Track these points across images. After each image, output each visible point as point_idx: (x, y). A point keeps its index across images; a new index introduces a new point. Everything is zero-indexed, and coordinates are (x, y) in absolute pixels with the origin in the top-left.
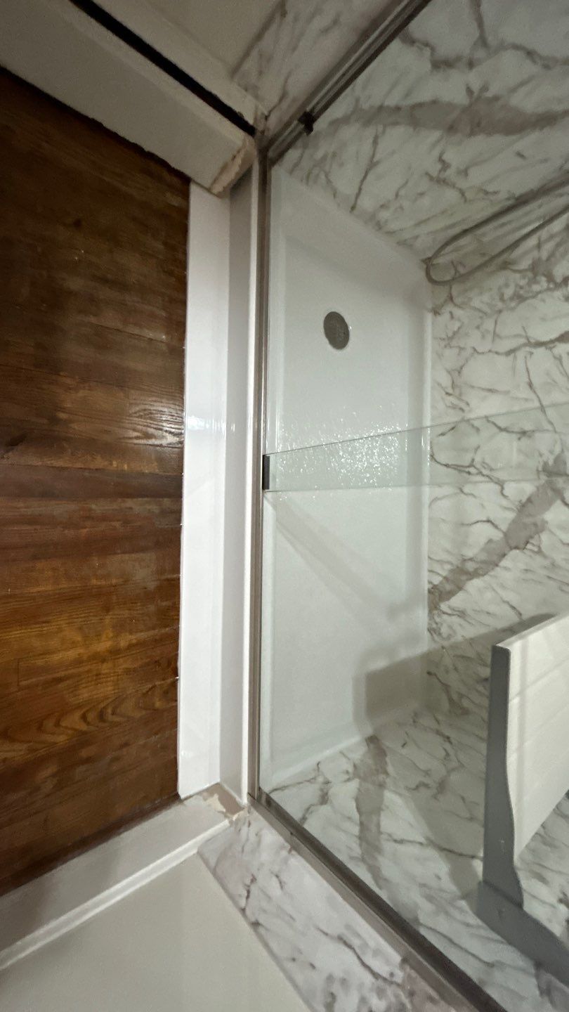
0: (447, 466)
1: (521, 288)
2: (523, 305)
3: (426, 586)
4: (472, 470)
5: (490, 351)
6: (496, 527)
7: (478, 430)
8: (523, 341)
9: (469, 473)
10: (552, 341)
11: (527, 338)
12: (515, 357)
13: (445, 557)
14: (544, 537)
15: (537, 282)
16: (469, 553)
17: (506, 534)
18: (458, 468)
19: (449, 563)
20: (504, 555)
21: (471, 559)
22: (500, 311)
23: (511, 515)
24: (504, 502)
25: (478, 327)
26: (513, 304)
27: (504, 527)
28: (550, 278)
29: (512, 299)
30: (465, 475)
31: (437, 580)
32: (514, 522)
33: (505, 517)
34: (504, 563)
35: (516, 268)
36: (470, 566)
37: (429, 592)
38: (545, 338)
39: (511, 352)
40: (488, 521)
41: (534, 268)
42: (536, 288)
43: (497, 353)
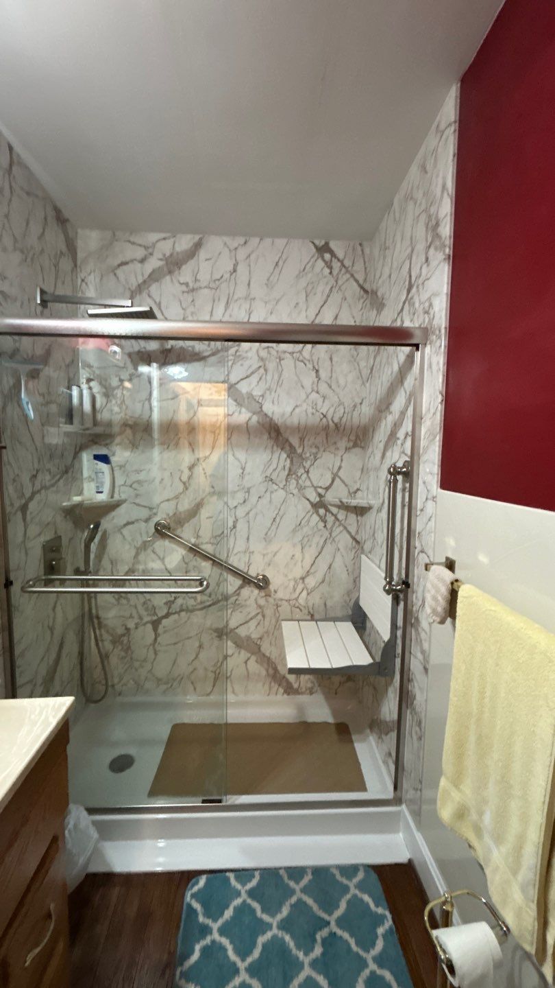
0: (214, 686)
1: (122, 648)
2: (133, 647)
3: (285, 696)
4: (217, 672)
5: (152, 663)
6: (248, 659)
7: (195, 669)
8: (151, 647)
9: (219, 673)
10: (156, 634)
11: (151, 645)
12: (159, 651)
13: (267, 686)
14: (253, 636)
15: (123, 641)
16: (264, 673)
17: (253, 654)
18: (216, 679)
19: (270, 683)
20: (264, 655)
21: (267, 671)
22: (131, 659)
23: (243, 652)
24: (236, 655)
25: (136, 670)
26: (130, 652)
27: (249, 655)
28: (123, 635)
29: (126, 653)
30: (220, 675)
31: (281, 690)
32: (246, 650)
33: (244, 655)
34: (268, 654)
35: (111, 650)
36: (271, 671)
37: (288, 694)
38: (153, 636)
39: (156, 653)
40: (246, 662)
41: (114, 642)
42: (125, 642)
43: (155, 659)
